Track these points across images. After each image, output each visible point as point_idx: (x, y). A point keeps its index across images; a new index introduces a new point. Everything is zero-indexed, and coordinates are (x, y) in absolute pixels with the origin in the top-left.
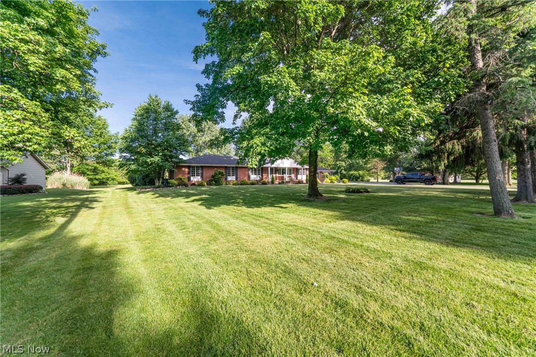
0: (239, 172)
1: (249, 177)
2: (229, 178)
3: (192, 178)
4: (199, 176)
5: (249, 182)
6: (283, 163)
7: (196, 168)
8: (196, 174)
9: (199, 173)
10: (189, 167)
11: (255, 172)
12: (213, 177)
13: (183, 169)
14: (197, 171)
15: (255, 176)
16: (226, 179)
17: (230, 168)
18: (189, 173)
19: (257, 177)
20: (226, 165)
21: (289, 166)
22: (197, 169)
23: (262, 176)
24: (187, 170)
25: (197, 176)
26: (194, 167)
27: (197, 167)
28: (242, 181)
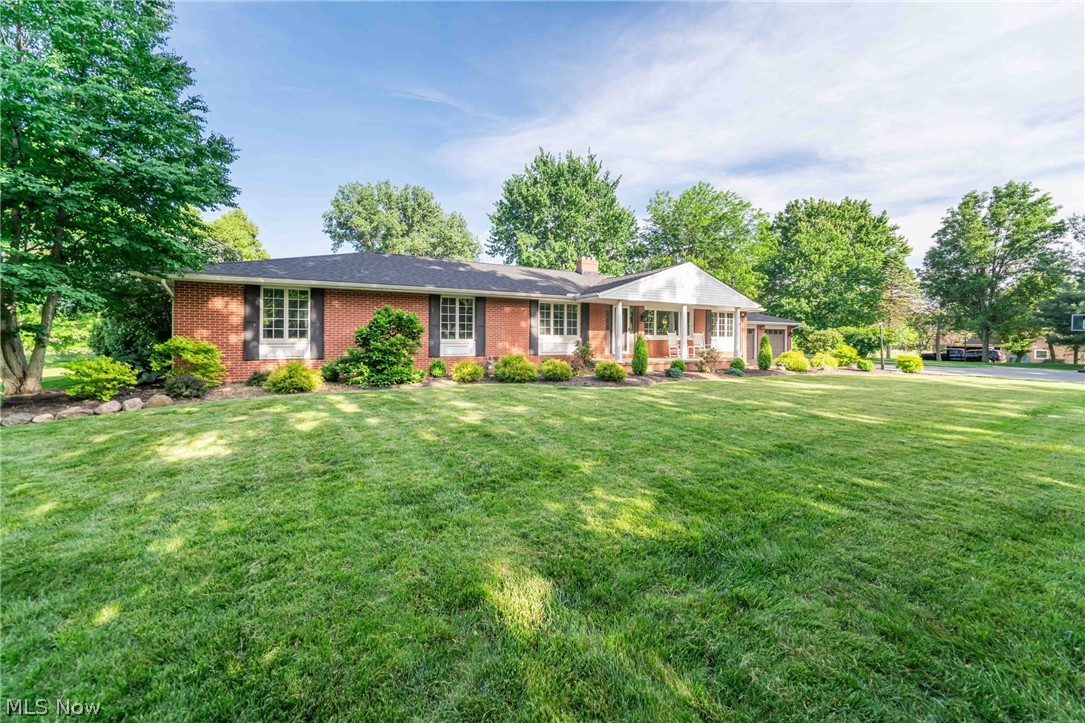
0: (493, 318)
1: (533, 344)
2: (449, 348)
3: (265, 349)
4: (303, 334)
5: (533, 366)
6: (671, 286)
7: (286, 300)
8: (286, 329)
9: (302, 324)
10: (250, 293)
11: (559, 322)
12: (364, 341)
13: (218, 303)
14: (292, 314)
15: (558, 339)
16: (434, 352)
17: (453, 301)
18: (250, 322)
19: (565, 344)
20: (430, 289)
21: (693, 301)
22: (292, 304)
23: (585, 338)
24: (237, 309)
25: (292, 334)
26: (280, 293)
27: (293, 293)
28: (506, 364)
